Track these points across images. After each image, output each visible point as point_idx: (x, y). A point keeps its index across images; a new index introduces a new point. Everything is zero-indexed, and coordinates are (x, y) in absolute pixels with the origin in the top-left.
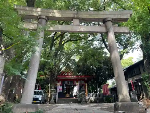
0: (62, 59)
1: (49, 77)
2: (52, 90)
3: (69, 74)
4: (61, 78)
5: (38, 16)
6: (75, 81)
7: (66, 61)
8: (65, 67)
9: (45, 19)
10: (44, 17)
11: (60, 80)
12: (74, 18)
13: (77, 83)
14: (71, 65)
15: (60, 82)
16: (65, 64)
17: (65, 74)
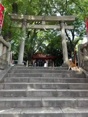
0: (36, 44)
1: (27, 56)
2: (30, 64)
3: (41, 55)
4: (35, 57)
5: (22, 20)
6: (45, 60)
7: (39, 45)
8: (38, 50)
9: (26, 21)
10: (26, 20)
11: (35, 58)
12: (43, 20)
13: (46, 61)
14: (42, 48)
15: (35, 60)
16: (38, 48)
17: (38, 54)
